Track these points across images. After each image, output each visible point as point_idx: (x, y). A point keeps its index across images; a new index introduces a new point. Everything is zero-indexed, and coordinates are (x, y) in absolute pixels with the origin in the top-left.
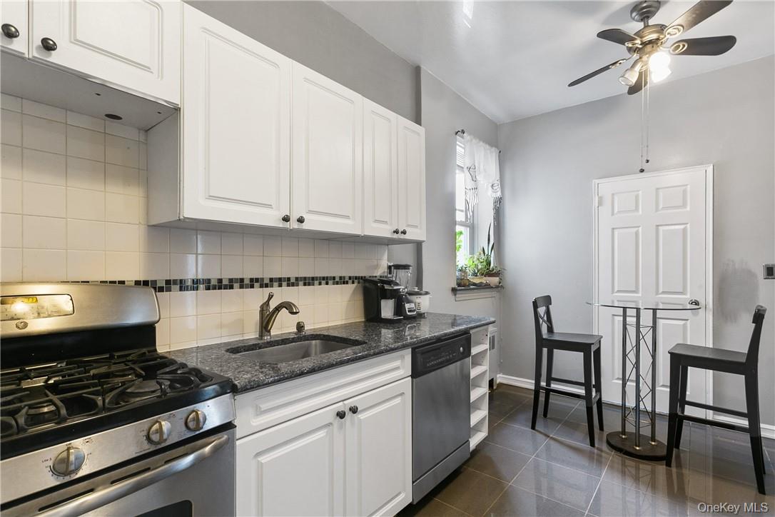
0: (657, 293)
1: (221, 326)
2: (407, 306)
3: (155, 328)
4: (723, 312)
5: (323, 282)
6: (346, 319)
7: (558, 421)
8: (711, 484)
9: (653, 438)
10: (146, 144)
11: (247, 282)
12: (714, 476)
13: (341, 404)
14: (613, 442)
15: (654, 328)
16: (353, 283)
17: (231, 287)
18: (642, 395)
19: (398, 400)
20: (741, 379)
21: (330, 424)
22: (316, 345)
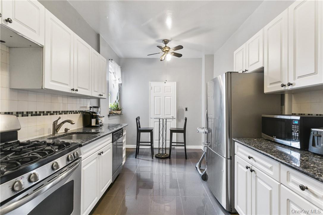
0: (165, 115)
1: (36, 131)
2: (99, 121)
3: (17, 132)
4: (178, 120)
5: (70, 113)
6: (77, 127)
7: (142, 155)
8: (175, 161)
9: (166, 154)
10: (9, 53)
11: (45, 113)
12: (176, 158)
13: (98, 151)
14: (157, 156)
15: (166, 124)
16: (80, 113)
17: (40, 115)
18: (164, 142)
19: (109, 150)
20: (183, 134)
21: (97, 157)
22: (75, 136)
